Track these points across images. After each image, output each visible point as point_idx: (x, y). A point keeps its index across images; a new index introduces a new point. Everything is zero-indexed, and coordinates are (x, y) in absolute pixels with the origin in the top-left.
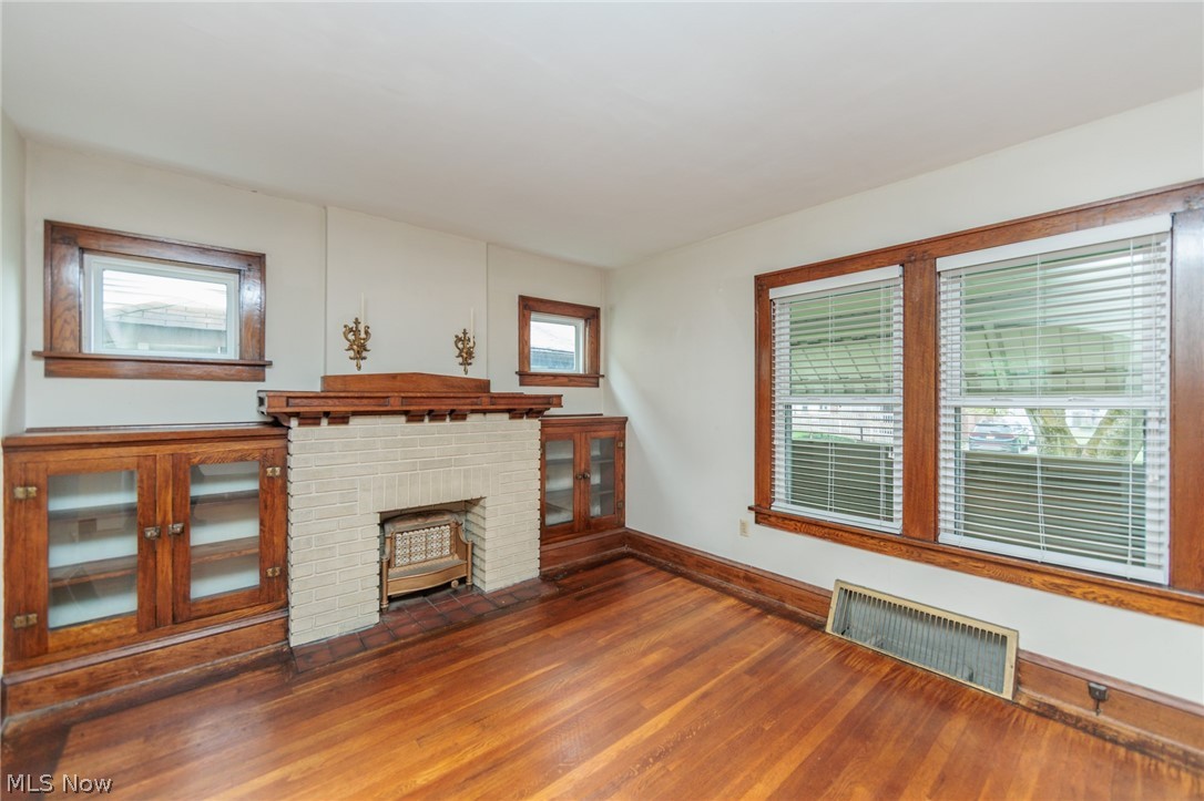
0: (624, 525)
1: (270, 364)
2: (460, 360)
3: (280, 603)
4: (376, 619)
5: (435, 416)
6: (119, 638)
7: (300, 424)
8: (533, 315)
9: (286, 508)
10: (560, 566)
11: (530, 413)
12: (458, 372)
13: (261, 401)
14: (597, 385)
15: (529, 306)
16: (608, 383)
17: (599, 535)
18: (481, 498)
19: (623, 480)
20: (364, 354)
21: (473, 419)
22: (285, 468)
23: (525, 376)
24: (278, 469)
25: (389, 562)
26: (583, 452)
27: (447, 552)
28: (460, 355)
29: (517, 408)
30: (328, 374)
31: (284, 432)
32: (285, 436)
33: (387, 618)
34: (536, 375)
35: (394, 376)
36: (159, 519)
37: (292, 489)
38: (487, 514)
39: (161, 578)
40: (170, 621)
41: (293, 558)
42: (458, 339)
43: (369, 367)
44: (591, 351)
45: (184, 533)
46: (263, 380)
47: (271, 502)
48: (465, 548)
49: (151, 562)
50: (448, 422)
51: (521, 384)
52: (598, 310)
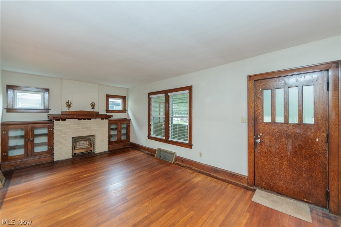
0: (130, 141)
1: (50, 109)
2: (92, 108)
3: (51, 154)
4: (71, 157)
5: (84, 119)
6: (21, 158)
7: (56, 121)
8: (109, 98)
9: (53, 136)
10: (114, 149)
11: (106, 119)
12: (92, 110)
13: (48, 117)
14: (125, 112)
15: (108, 96)
16: (128, 112)
17: (124, 143)
18: (94, 135)
19: (130, 132)
20: (70, 107)
21: (92, 120)
22: (53, 129)
23: (107, 111)
24: (51, 129)
25: (75, 147)
26: (120, 126)
27: (88, 145)
28: (92, 107)
29: (103, 117)
30: (62, 111)
31: (53, 122)
32: (53, 123)
33: (74, 157)
34: (110, 110)
35: (77, 111)
36: (28, 138)
37: (54, 133)
38: (96, 138)
39: (29, 148)
40: (30, 156)
41: (54, 145)
42: (91, 104)
43: (71, 110)
44: (124, 105)
45: (33, 140)
46: (49, 112)
47: (50, 135)
48: (92, 145)
49: (27, 145)
50: (87, 120)
51: (106, 112)
52: (125, 97)
